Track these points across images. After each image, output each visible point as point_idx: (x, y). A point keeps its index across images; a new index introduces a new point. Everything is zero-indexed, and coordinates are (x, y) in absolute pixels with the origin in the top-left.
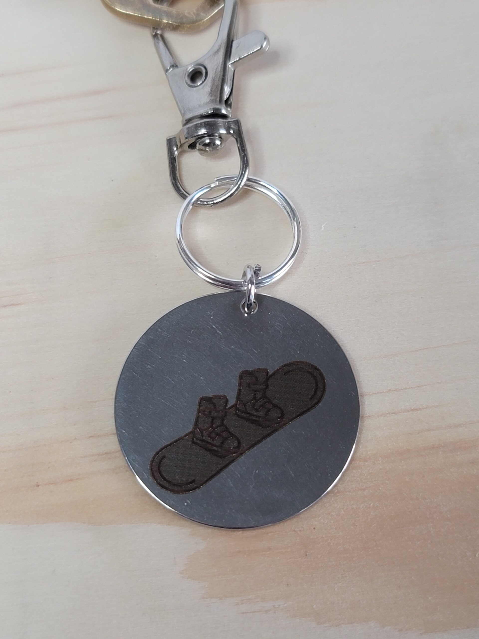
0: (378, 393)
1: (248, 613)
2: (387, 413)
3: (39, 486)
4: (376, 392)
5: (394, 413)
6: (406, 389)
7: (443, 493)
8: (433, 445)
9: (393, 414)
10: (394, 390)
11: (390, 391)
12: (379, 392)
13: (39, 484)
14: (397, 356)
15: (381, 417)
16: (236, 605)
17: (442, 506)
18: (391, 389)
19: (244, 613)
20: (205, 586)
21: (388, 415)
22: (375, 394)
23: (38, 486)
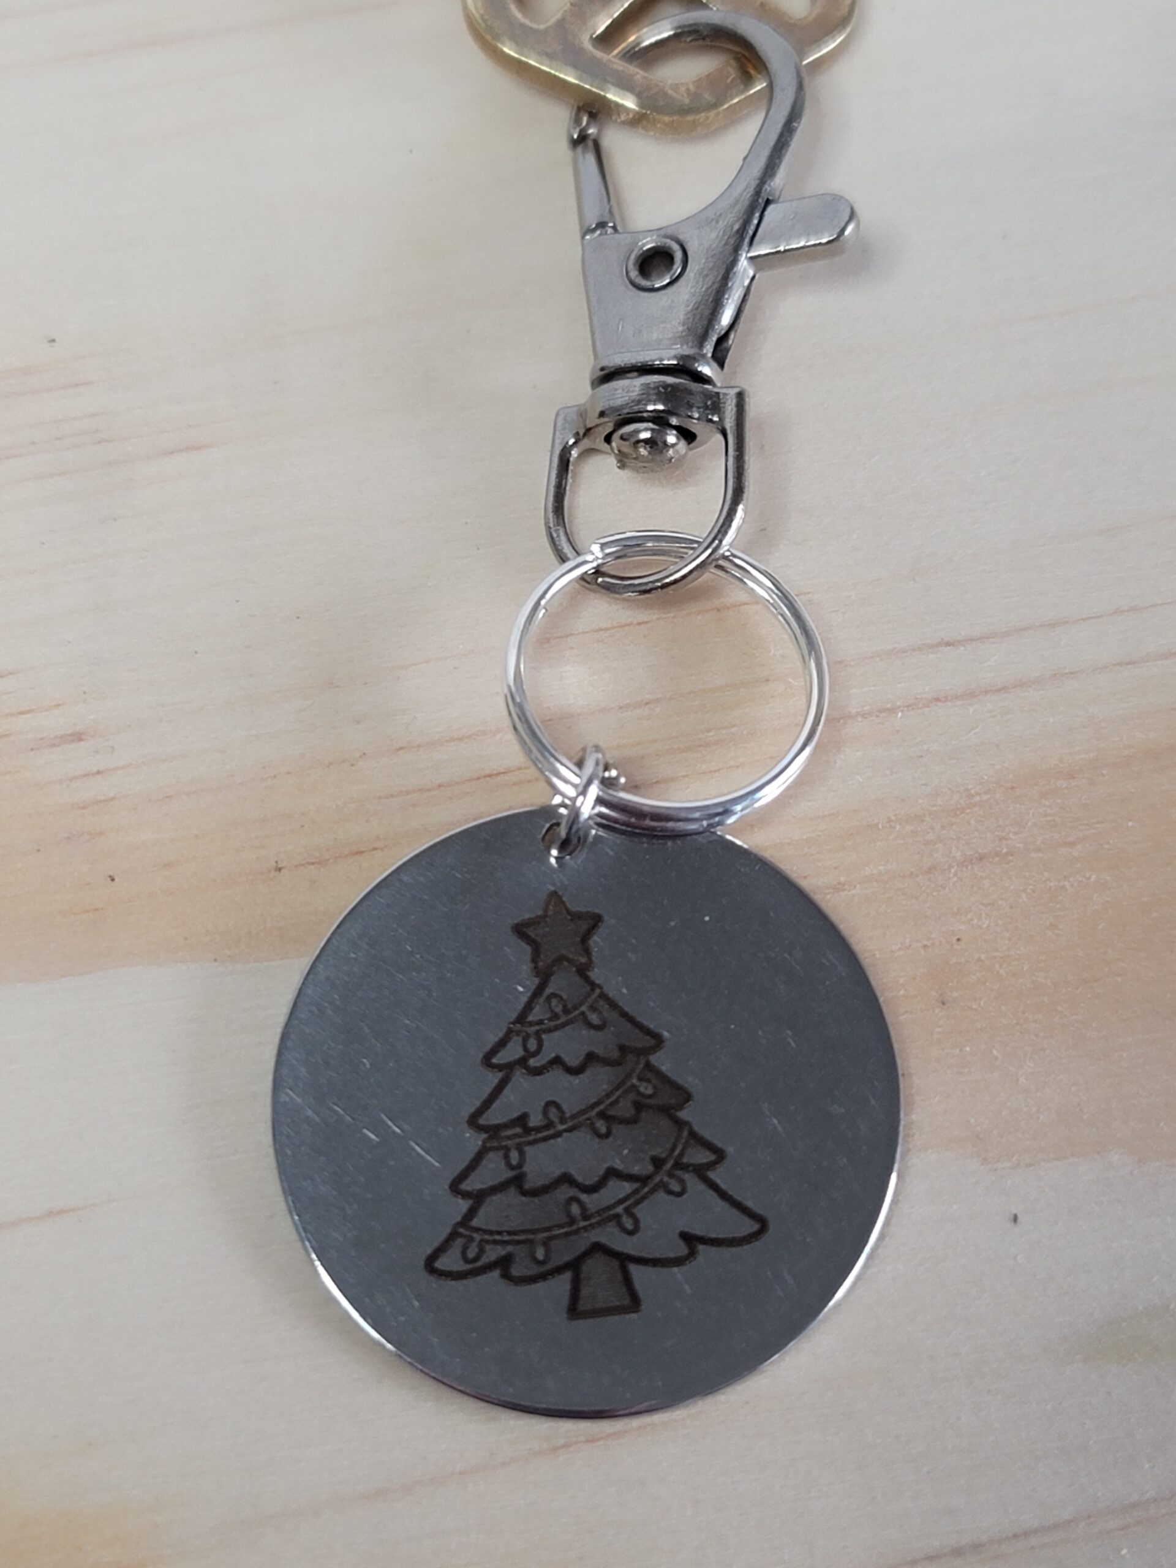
0: (1089, 618)
3: (283, 871)
4: (1084, 617)
6: (1153, 606)
9: (1129, 666)
10: (1128, 611)
11: (1117, 612)
13: (280, 866)
14: (1130, 531)
18: (1119, 609)
22: (1082, 620)
23: (280, 869)
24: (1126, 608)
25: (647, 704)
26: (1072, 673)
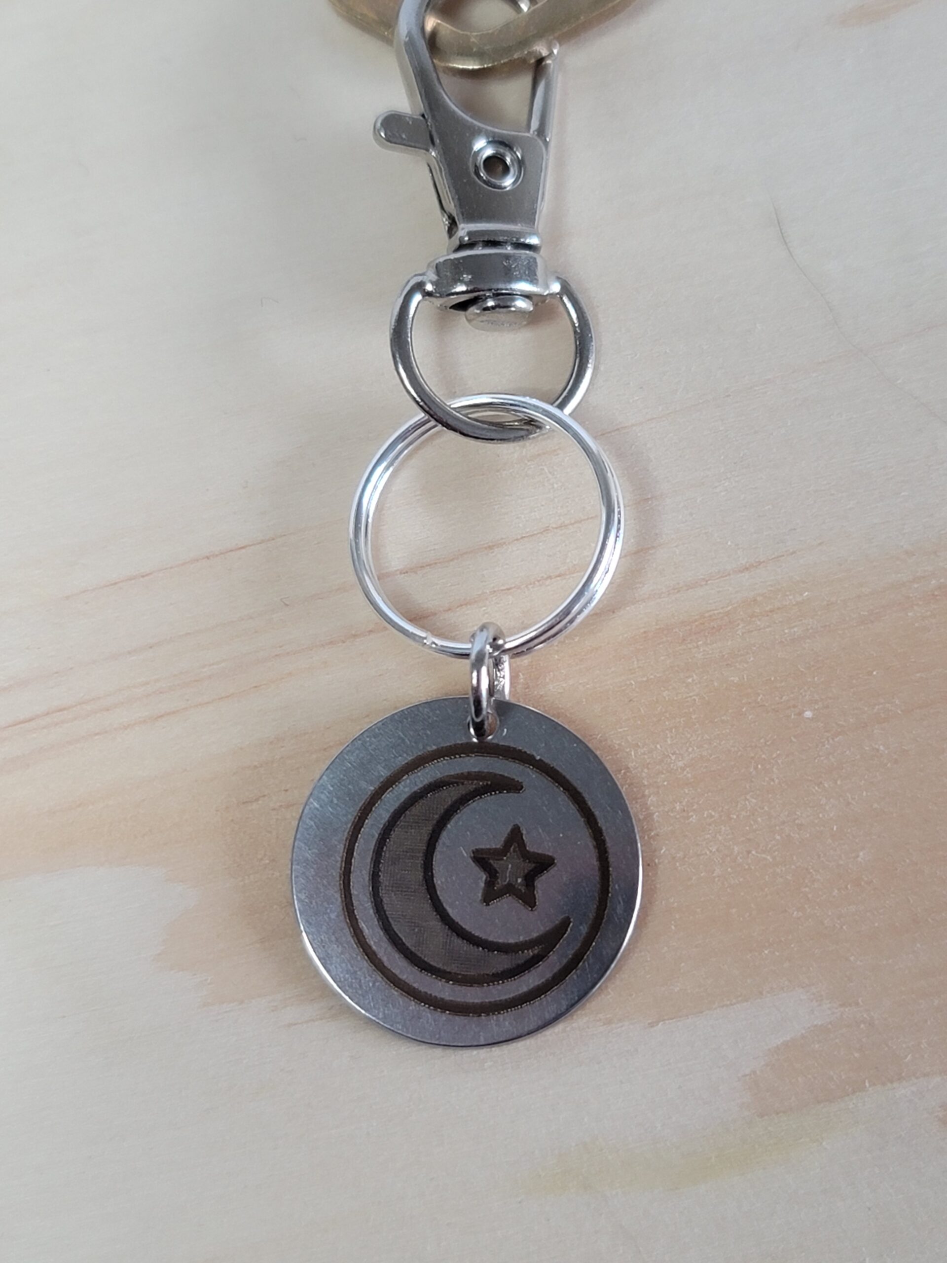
0: (522, 538)
1: (295, 1024)
2: (545, 576)
4: (519, 537)
5: (559, 576)
6: (580, 522)
7: (674, 730)
8: (645, 632)
9: (558, 578)
10: (556, 528)
11: (547, 530)
12: (524, 535)
14: (558, 455)
15: (533, 587)
16: (273, 1011)
17: (673, 757)
18: (548, 527)
19: (290, 1025)
20: (206, 980)
21: (548, 582)
22: (517, 540)
24: (554, 526)
25: (151, 647)
26: (508, 589)
